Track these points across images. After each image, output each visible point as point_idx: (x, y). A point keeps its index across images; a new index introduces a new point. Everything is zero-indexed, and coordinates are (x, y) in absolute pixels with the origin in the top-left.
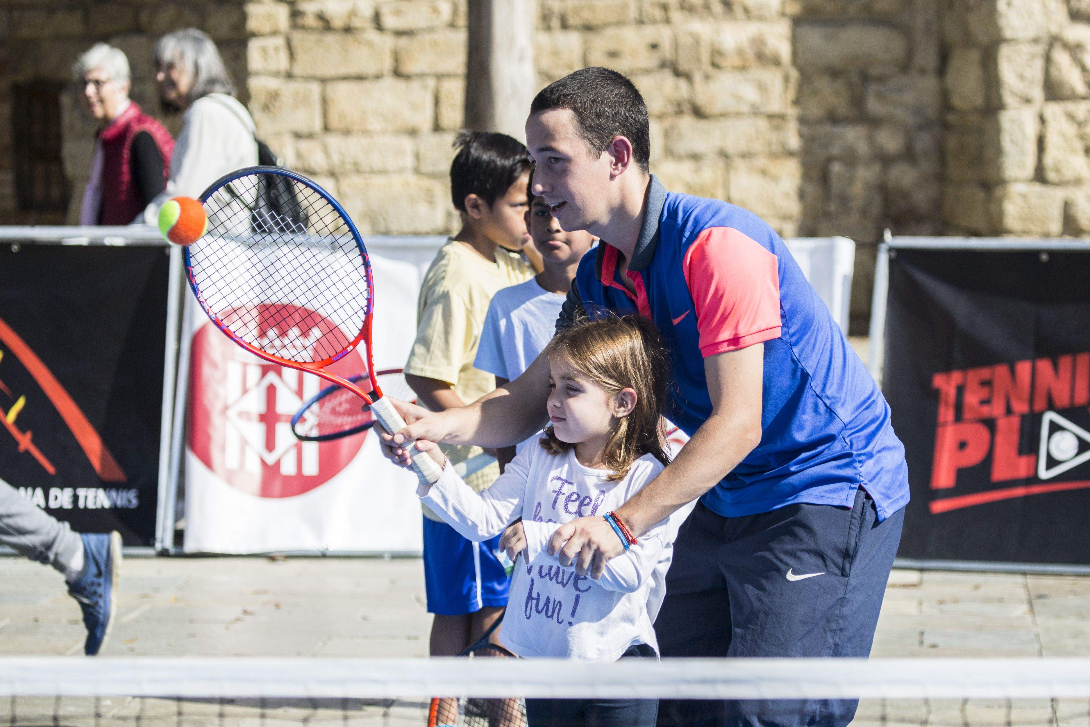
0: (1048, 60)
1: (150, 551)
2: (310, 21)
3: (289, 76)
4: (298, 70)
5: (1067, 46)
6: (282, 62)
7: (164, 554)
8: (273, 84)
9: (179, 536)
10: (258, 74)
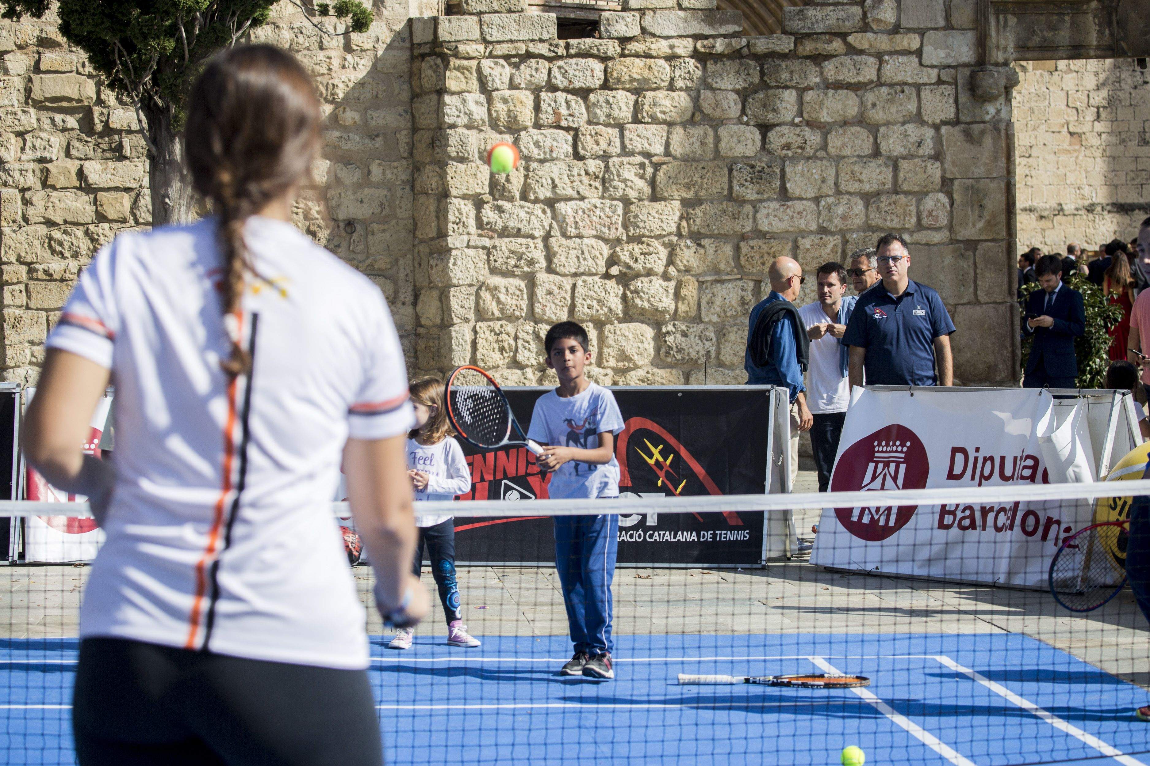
0: (478, 296)
1: (7, 563)
2: (41, 275)
3: (28, 308)
4: (32, 305)
5: (488, 289)
6: (23, 299)
7: (13, 564)
8: (18, 312)
9: (22, 555)
10: (9, 306)
